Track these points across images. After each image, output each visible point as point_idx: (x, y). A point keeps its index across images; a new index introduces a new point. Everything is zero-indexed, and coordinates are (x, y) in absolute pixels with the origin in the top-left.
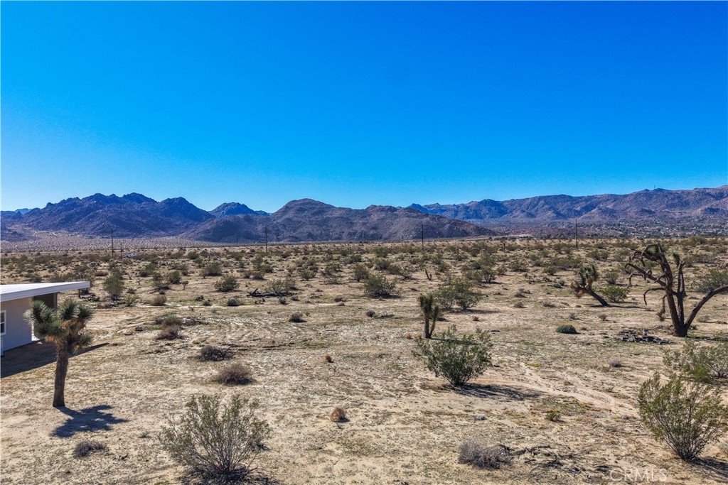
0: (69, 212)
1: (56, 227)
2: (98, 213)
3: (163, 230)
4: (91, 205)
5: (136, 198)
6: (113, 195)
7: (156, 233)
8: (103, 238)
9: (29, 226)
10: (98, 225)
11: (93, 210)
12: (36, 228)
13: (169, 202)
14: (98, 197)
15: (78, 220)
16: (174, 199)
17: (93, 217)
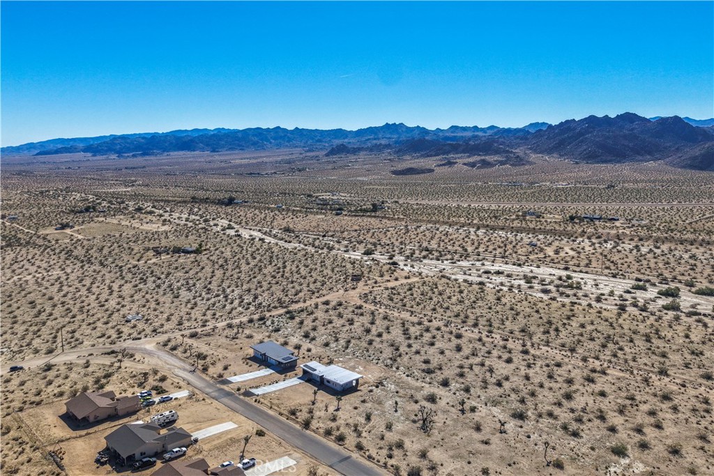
0: (563, 137)
1: (549, 151)
2: (586, 138)
3: (650, 153)
4: (582, 129)
5: (629, 118)
6: (607, 116)
7: (641, 158)
8: (587, 163)
9: (530, 149)
10: (585, 150)
11: (583, 135)
12: (535, 151)
13: (663, 122)
14: (592, 119)
15: (569, 144)
16: (668, 118)
17: (582, 141)
